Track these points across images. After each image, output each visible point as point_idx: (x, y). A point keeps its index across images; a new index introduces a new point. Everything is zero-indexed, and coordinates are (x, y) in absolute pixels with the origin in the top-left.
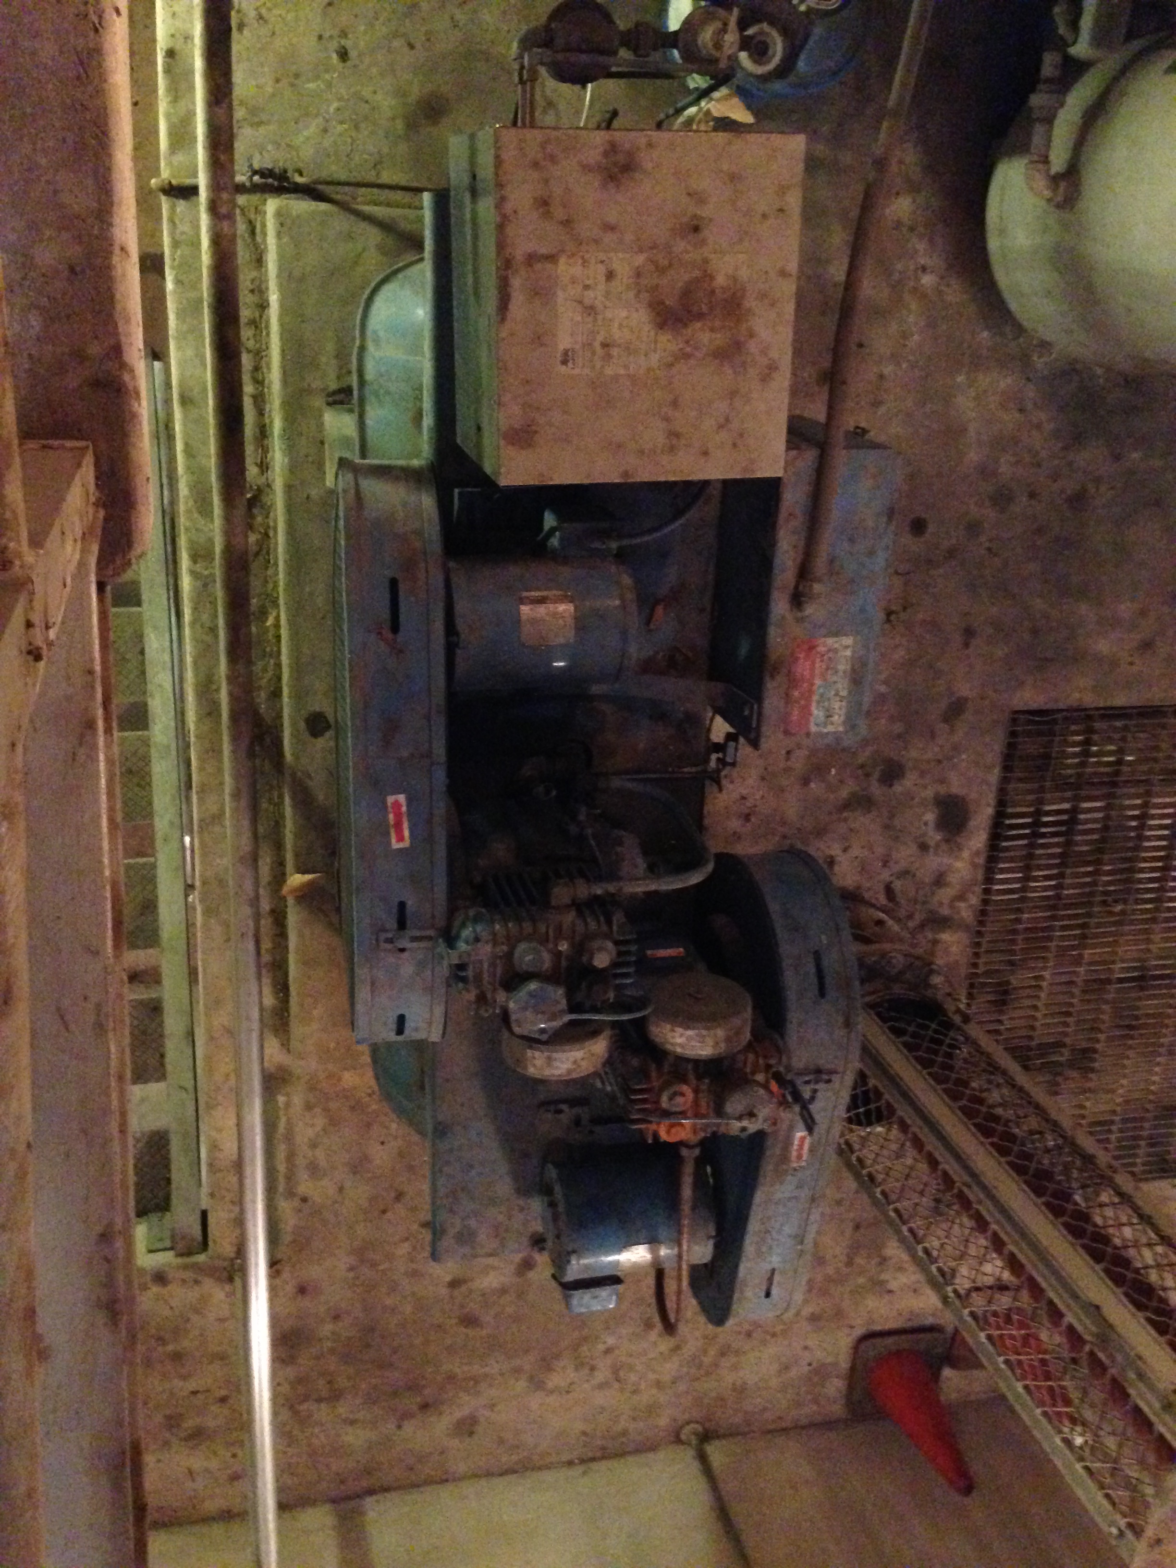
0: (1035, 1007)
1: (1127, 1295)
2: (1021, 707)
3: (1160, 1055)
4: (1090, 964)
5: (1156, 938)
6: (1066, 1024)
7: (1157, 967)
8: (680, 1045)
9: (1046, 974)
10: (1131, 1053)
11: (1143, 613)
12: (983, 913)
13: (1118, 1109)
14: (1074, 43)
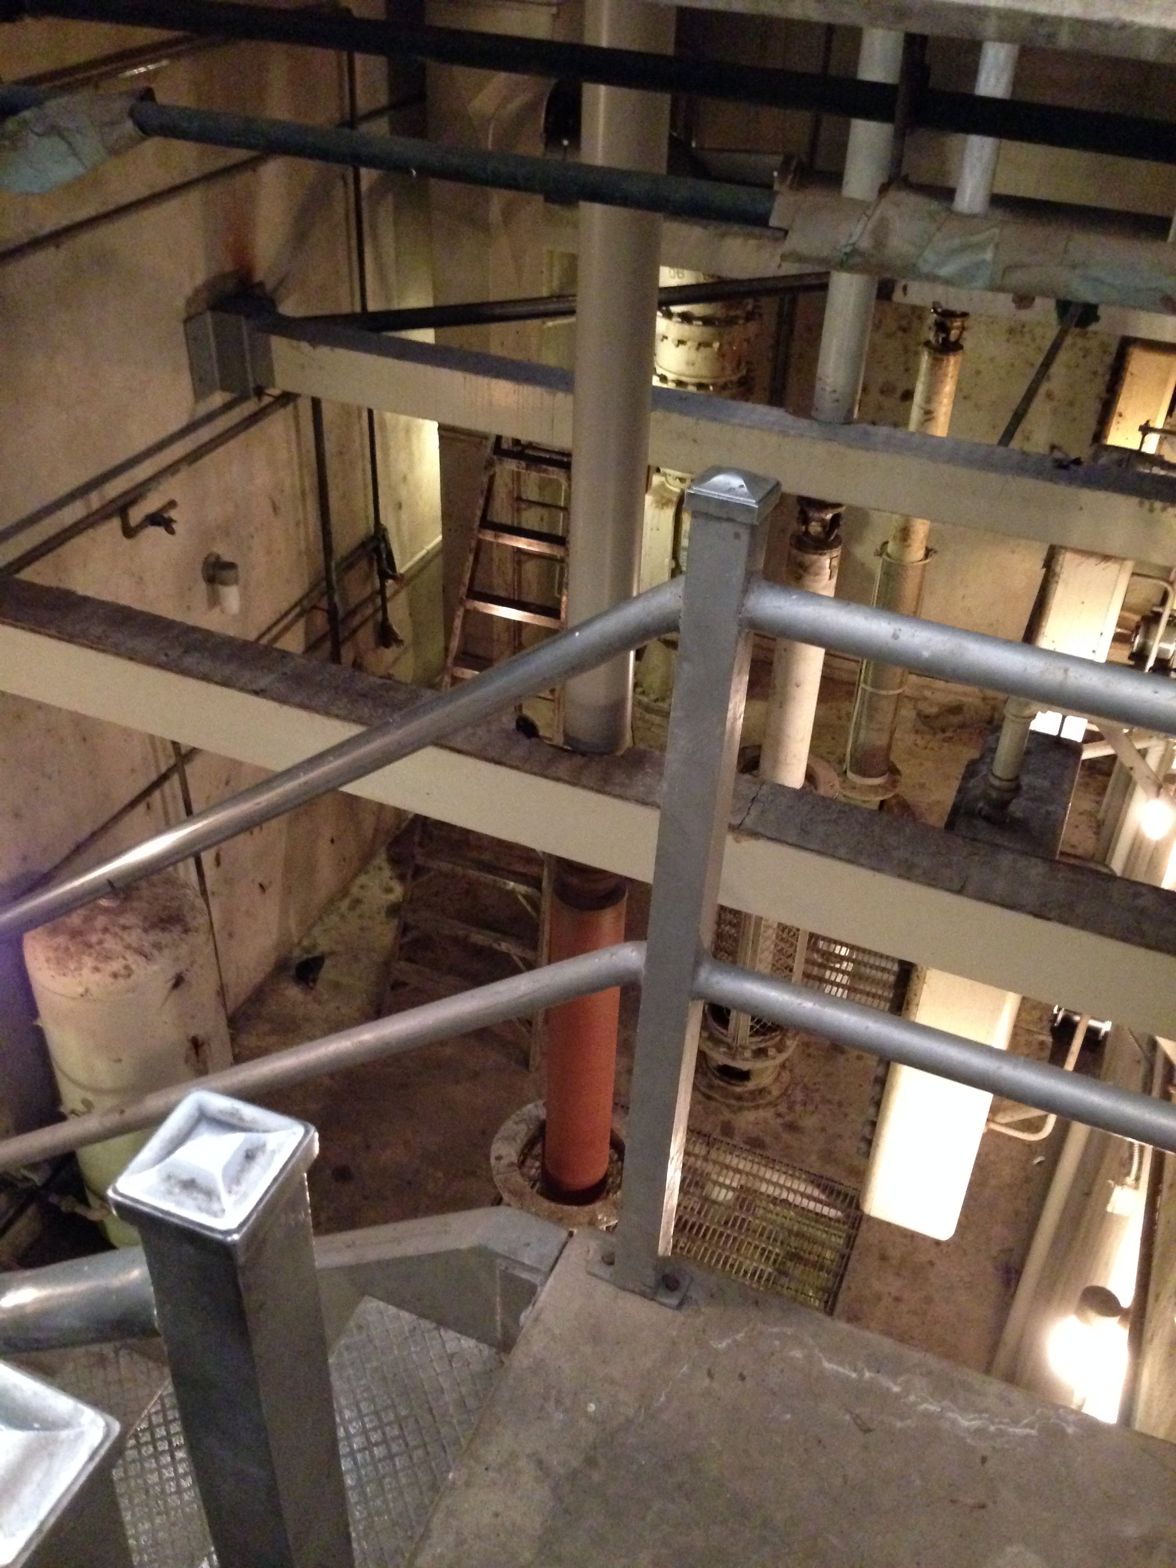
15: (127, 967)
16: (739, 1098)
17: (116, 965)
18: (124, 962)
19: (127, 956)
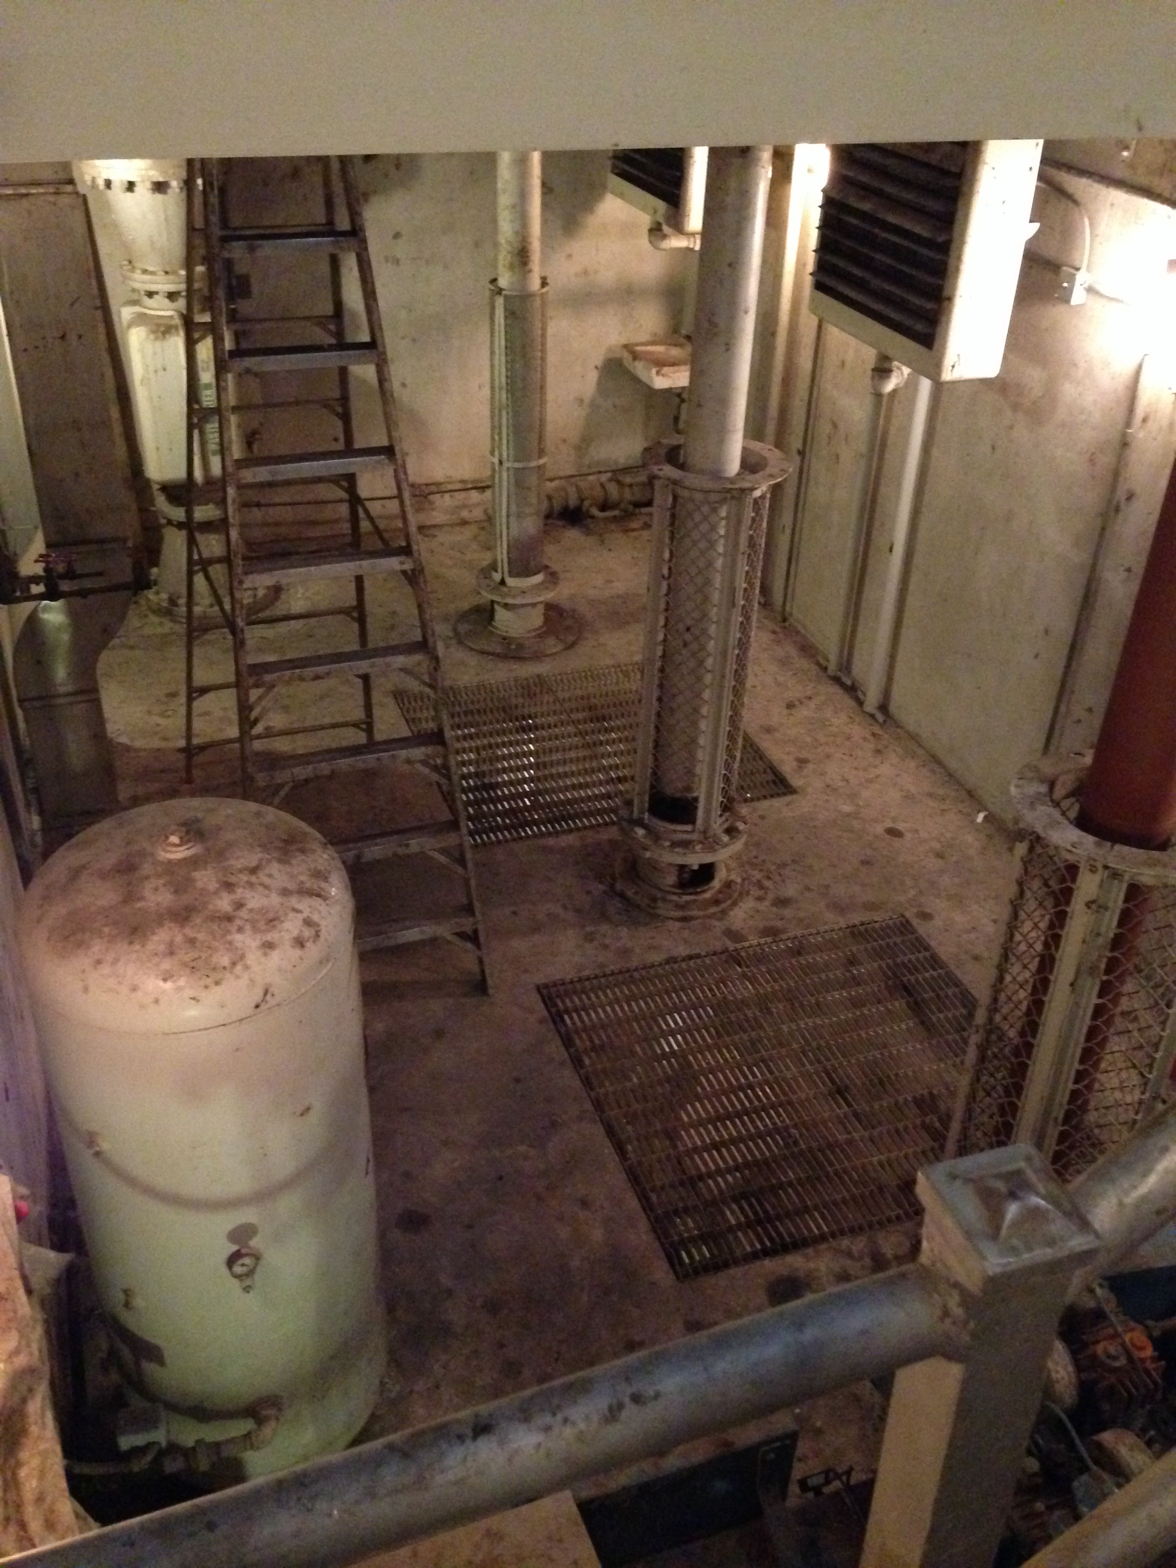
0: (906, 1157)
1: (1051, 971)
2: (672, 1276)
3: (891, 1053)
4: (849, 1133)
5: (803, 1096)
6: (906, 1128)
7: (824, 1083)
8: (1065, 1370)
9: (875, 1160)
10: (901, 1072)
11: (560, 1218)
12: (852, 1230)
13: (950, 1062)
14: (158, 1443)
15: (308, 922)
16: (717, 902)
17: (292, 926)
18: (300, 917)
19: (299, 906)
